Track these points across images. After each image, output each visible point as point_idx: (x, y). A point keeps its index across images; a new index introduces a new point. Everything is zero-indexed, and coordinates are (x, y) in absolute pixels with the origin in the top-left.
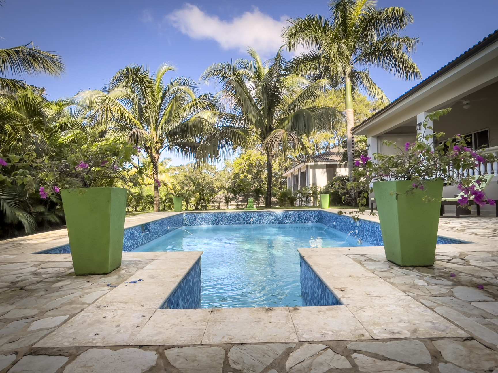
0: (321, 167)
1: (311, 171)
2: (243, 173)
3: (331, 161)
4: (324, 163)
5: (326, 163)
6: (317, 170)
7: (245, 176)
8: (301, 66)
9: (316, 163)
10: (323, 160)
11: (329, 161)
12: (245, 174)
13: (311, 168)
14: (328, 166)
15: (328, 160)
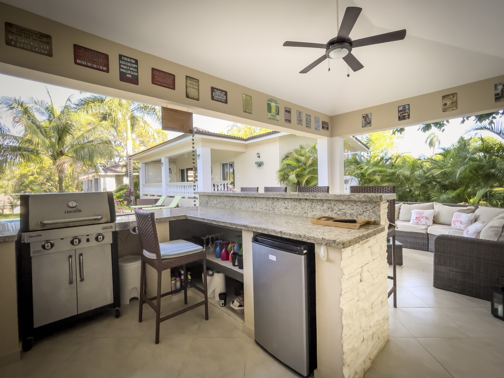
0: (111, 176)
1: (102, 179)
2: (32, 175)
3: (118, 172)
4: (112, 174)
5: (115, 174)
6: (107, 178)
7: (36, 178)
8: (91, 105)
9: (106, 174)
10: (111, 171)
11: (117, 172)
12: (35, 176)
13: (102, 177)
14: (116, 176)
15: (115, 171)
